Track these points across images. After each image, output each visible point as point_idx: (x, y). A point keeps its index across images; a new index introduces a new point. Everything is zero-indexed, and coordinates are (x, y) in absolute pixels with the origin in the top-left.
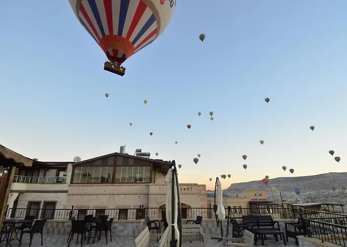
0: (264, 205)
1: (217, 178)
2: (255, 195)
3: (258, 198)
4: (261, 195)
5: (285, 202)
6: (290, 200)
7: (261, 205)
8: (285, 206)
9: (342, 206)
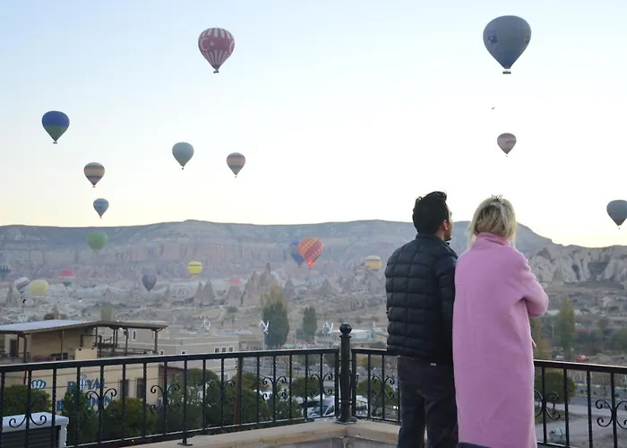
9: (155, 329)
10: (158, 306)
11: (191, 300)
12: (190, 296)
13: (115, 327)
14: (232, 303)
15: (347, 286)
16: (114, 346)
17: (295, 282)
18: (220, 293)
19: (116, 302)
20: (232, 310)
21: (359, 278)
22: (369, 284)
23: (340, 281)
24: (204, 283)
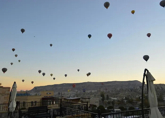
0: (51, 99)
1: (15, 82)
2: (47, 93)
3: (49, 95)
4: (50, 94)
5: (63, 97)
6: (66, 96)
7: (49, 100)
8: (63, 100)
9: (89, 99)
10: (84, 95)
11: (89, 94)
12: (89, 93)
13: (83, 98)
14: (95, 94)
15: (112, 91)
16: (83, 101)
17: (104, 91)
18: (93, 93)
19: (78, 94)
20: (95, 95)
21: (114, 90)
22: (116, 91)
23: (111, 90)
24: (91, 91)
